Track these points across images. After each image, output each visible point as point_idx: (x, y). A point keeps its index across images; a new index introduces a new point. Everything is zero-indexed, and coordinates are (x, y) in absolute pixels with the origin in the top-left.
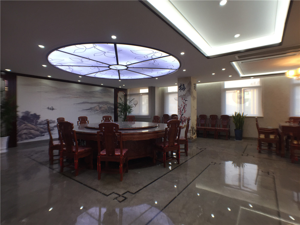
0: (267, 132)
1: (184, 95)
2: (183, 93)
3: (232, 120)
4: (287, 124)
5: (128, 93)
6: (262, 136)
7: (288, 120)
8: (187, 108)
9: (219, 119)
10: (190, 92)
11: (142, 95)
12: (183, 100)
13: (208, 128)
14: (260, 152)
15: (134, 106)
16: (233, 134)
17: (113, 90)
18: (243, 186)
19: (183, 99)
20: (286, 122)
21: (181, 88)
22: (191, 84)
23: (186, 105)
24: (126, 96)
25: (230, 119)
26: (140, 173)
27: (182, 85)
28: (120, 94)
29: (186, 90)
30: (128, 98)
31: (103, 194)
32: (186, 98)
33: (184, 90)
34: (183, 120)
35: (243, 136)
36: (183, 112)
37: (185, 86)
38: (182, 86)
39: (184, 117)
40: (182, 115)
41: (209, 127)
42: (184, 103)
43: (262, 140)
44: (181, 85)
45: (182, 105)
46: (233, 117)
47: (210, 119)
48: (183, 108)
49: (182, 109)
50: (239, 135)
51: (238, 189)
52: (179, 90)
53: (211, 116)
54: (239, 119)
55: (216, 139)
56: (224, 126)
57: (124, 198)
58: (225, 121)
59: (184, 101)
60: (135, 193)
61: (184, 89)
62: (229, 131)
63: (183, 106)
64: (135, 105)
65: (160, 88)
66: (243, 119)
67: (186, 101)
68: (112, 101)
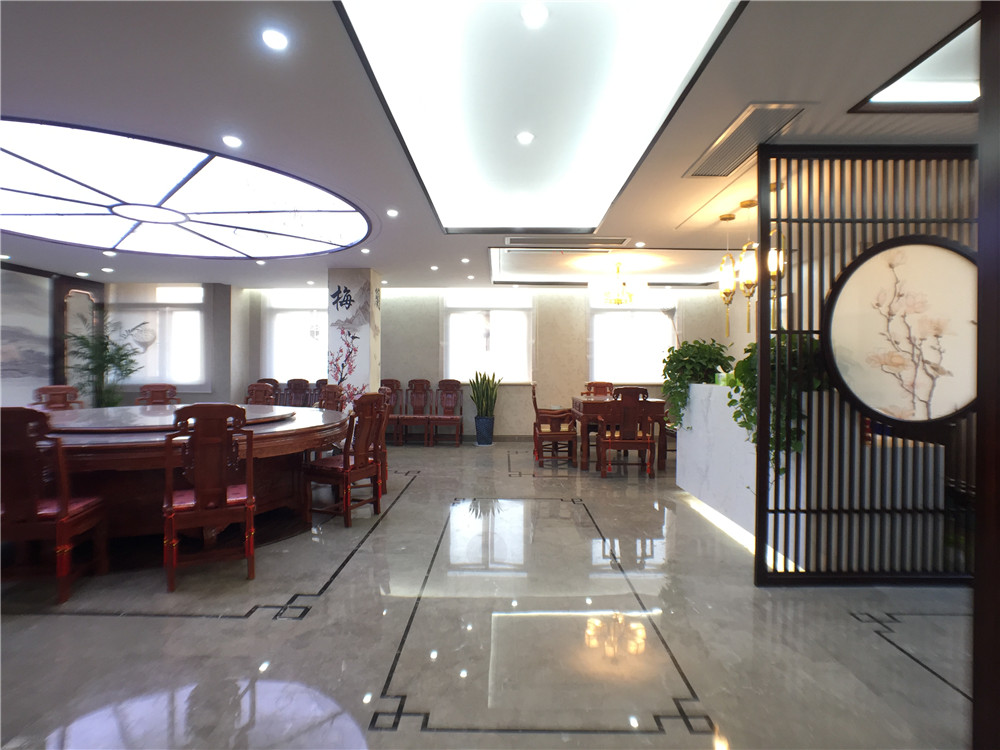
0: (555, 418)
1: (349, 321)
2: (345, 314)
3: (469, 393)
4: (584, 399)
5: (111, 299)
6: (546, 428)
7: (586, 391)
8: (357, 360)
9: (435, 390)
10: (365, 311)
11: (171, 312)
12: (344, 336)
13: (404, 416)
14: (541, 465)
15: (141, 349)
16: (470, 428)
17: (46, 284)
18: (493, 562)
19: (346, 331)
20: (582, 394)
21: (339, 299)
22: (369, 289)
23: (356, 350)
24: (101, 308)
25: (462, 391)
26: (286, 551)
27: (342, 289)
28: (79, 301)
29: (355, 306)
30: (111, 317)
31: (224, 617)
32: (355, 330)
33: (350, 304)
34: (346, 395)
35: (495, 434)
36: (346, 370)
37: (353, 294)
38: (343, 294)
39: (349, 386)
40: (342, 380)
41: (406, 413)
42: (348, 345)
43: (545, 436)
44: (339, 292)
45: (341, 351)
46: (472, 384)
47: (410, 392)
48: (343, 359)
49: (340, 363)
50: (486, 434)
51: (482, 570)
52: (334, 303)
53: (411, 383)
54: (485, 392)
55: (428, 445)
56: (449, 411)
57: (302, 610)
58: (450, 396)
59: (349, 339)
60: (321, 592)
61: (348, 302)
62: (460, 425)
63: (345, 353)
64: (145, 345)
65: (247, 292)
66: (493, 389)
67: (353, 338)
68: (42, 326)
